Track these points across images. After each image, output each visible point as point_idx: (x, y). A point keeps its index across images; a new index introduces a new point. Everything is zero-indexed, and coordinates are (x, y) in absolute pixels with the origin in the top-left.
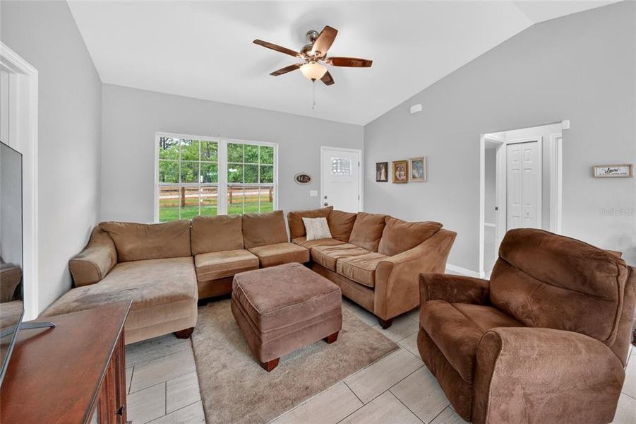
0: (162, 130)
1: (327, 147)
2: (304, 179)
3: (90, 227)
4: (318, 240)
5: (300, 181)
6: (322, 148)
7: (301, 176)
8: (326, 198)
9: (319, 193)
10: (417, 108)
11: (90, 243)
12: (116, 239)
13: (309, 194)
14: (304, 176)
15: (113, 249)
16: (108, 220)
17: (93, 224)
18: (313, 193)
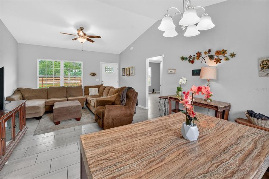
0: (39, 58)
1: (103, 63)
2: (93, 74)
3: (14, 89)
4: (93, 95)
5: (92, 75)
6: (101, 63)
7: (92, 73)
8: (103, 81)
9: (100, 80)
10: (132, 48)
11: (15, 93)
12: (22, 93)
13: (96, 80)
14: (93, 73)
15: (21, 96)
16: (20, 87)
17: (15, 88)
18: (97, 80)
